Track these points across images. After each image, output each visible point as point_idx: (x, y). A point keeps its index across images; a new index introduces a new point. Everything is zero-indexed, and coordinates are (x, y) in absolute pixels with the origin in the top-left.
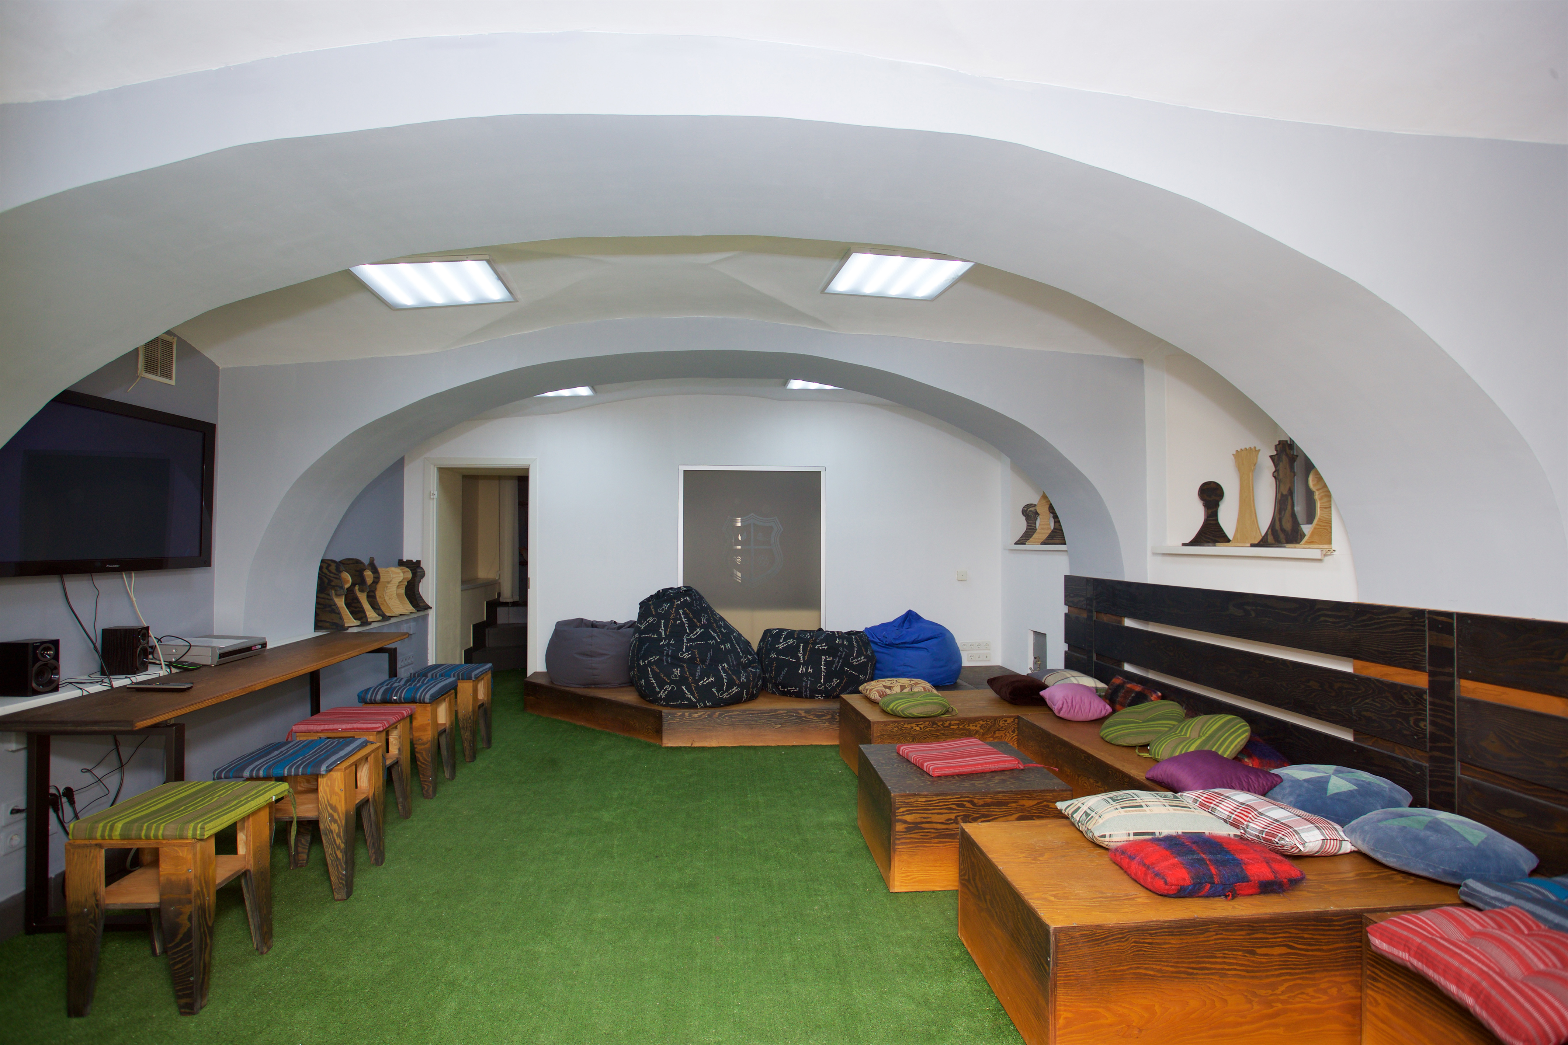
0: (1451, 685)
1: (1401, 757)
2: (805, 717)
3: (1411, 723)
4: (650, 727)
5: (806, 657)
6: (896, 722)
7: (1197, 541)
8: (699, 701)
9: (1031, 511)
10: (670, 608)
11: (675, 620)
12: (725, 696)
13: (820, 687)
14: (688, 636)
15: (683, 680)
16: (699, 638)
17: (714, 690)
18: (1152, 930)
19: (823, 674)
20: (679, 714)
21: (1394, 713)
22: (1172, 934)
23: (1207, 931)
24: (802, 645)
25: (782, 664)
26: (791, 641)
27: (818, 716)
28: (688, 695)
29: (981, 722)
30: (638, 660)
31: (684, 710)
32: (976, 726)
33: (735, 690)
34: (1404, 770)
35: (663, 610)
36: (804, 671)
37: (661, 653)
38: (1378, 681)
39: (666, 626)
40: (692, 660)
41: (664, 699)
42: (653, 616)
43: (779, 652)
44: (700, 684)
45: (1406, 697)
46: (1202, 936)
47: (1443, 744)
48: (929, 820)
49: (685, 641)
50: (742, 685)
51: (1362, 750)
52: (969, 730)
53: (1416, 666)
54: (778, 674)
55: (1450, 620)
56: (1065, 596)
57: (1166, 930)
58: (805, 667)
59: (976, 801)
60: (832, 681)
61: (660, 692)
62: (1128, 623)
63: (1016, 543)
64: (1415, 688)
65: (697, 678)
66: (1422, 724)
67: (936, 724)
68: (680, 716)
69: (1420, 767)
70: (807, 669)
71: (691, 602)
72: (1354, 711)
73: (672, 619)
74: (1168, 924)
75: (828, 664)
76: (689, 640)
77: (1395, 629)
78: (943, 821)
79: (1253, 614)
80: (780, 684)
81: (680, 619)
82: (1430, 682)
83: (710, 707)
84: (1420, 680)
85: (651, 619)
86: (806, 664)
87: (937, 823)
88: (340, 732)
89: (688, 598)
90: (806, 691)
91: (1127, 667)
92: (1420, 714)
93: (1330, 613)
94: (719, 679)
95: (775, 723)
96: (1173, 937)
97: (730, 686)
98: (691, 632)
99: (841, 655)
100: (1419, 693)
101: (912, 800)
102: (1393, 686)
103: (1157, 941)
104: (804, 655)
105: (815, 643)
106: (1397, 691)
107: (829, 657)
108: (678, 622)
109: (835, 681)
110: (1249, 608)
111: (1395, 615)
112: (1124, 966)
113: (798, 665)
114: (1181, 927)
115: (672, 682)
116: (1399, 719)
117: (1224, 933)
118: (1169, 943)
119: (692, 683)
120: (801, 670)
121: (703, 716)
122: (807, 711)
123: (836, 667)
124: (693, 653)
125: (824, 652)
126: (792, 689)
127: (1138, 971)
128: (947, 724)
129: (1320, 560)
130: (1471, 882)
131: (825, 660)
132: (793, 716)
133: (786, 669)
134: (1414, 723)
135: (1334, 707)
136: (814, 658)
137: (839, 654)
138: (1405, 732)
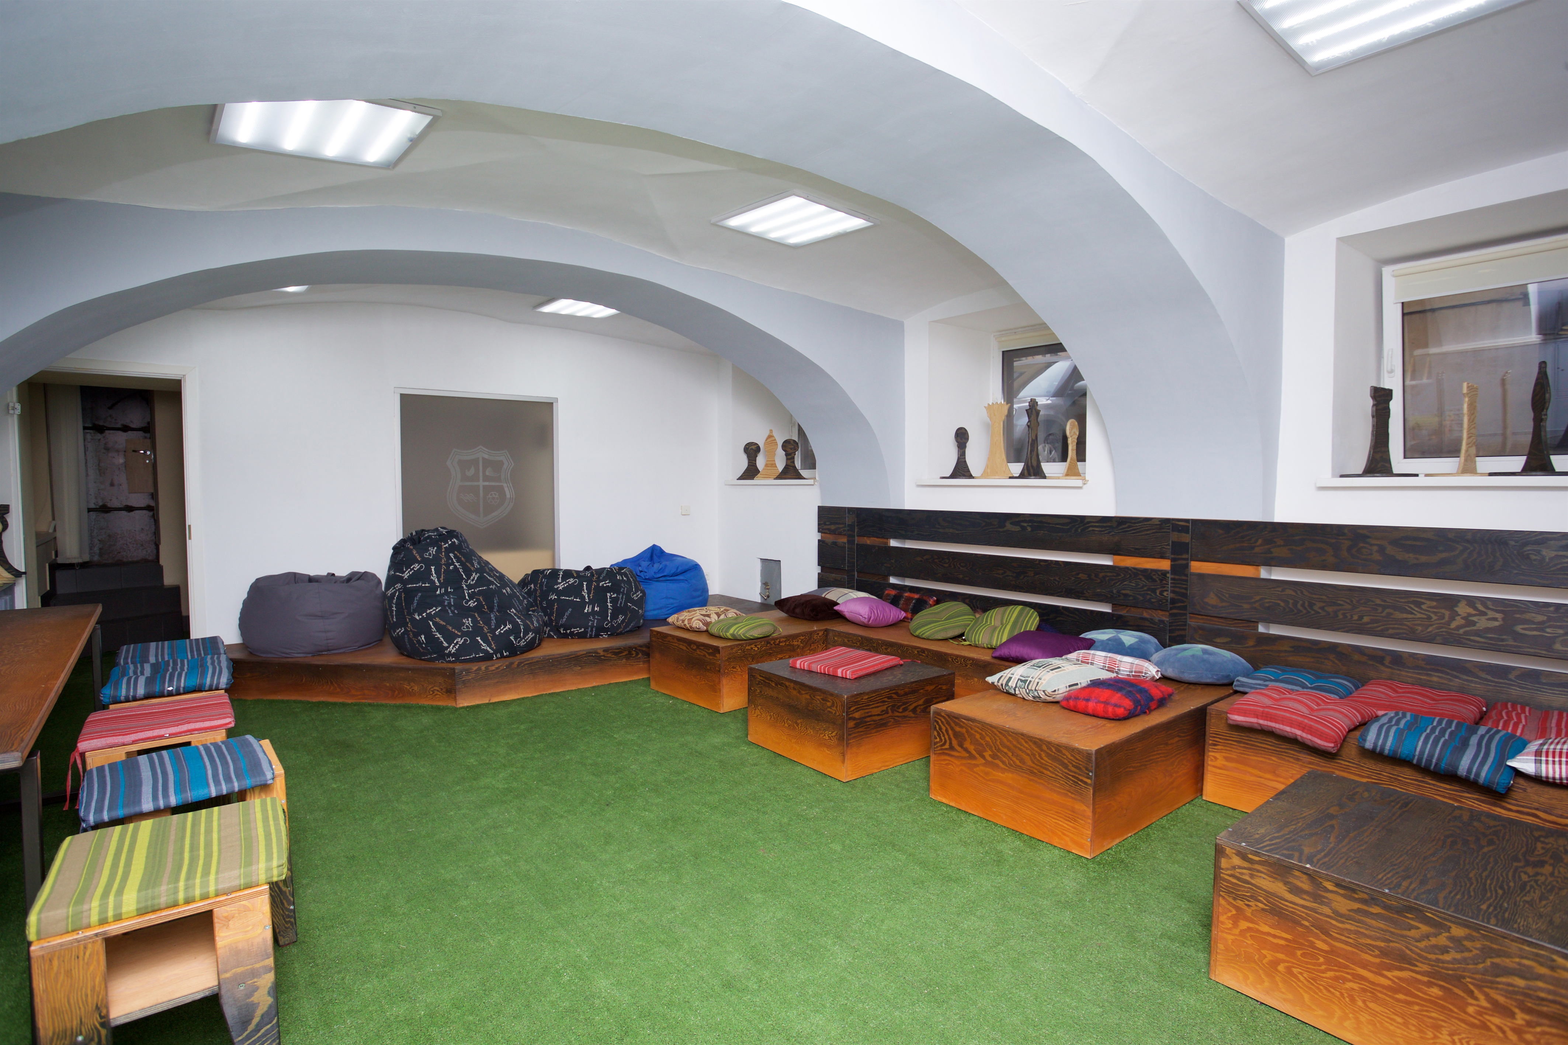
0: (1187, 566)
1: (1148, 617)
2: (604, 656)
3: (1158, 594)
4: (437, 688)
5: (591, 595)
6: (739, 645)
7: (954, 476)
8: (495, 652)
9: (752, 449)
10: (439, 552)
11: (448, 565)
12: (522, 643)
13: (606, 625)
14: (466, 582)
16: (477, 584)
17: (512, 638)
19: (610, 611)
20: (475, 668)
21: (1145, 588)
22: (1139, 740)
24: (585, 583)
25: (563, 606)
26: (571, 581)
27: (616, 654)
28: (484, 646)
29: (802, 638)
30: (411, 614)
31: (480, 663)
33: (531, 635)
34: (1152, 625)
35: (430, 555)
36: (590, 610)
37: (441, 603)
38: (1134, 568)
39: (438, 572)
40: (478, 608)
41: (453, 655)
42: (419, 563)
43: (559, 593)
44: (497, 633)
45: (1154, 577)
47: (1180, 604)
48: (870, 714)
49: (465, 588)
51: (1120, 617)
52: (793, 645)
53: (1162, 557)
54: (560, 615)
55: (1188, 524)
56: (819, 525)
57: (1137, 738)
58: (591, 607)
59: (899, 692)
60: (618, 618)
61: (449, 647)
62: (893, 543)
63: (739, 479)
64: (1162, 570)
65: (493, 627)
66: (1165, 594)
67: (770, 643)
68: (476, 670)
69: (1162, 621)
70: (593, 608)
71: (460, 545)
72: (1115, 591)
73: (444, 564)
74: (1139, 734)
75: (613, 601)
76: (469, 587)
77: (1148, 532)
78: (879, 713)
79: (1029, 529)
80: (562, 626)
81: (453, 563)
82: (1171, 565)
83: (507, 657)
84: (1165, 565)
85: (416, 566)
86: (592, 602)
87: (875, 715)
88: (168, 738)
89: (455, 540)
90: (592, 631)
91: (893, 580)
92: (1164, 587)
93: (1097, 524)
94: (516, 626)
96: (1140, 743)
97: (526, 634)
98: (468, 578)
99: (624, 591)
100: (1164, 573)
101: (859, 699)
102: (1145, 571)
103: (1134, 747)
104: (589, 594)
105: (598, 581)
106: (1148, 574)
107: (614, 594)
108: (451, 567)
109: (621, 618)
110: (1025, 525)
111: (1148, 523)
113: (583, 604)
114: (1143, 735)
116: (1149, 592)
118: (1138, 747)
119: (488, 632)
120: (587, 609)
121: (501, 668)
122: (606, 650)
123: (621, 603)
124: (477, 600)
125: (608, 589)
126: (575, 630)
127: (1127, 770)
128: (777, 642)
129: (1080, 488)
130: (1240, 678)
131: (610, 597)
132: (592, 656)
133: (570, 610)
134: (1160, 594)
135: (1099, 590)
136: (599, 596)
137: (621, 591)
138: (1153, 600)
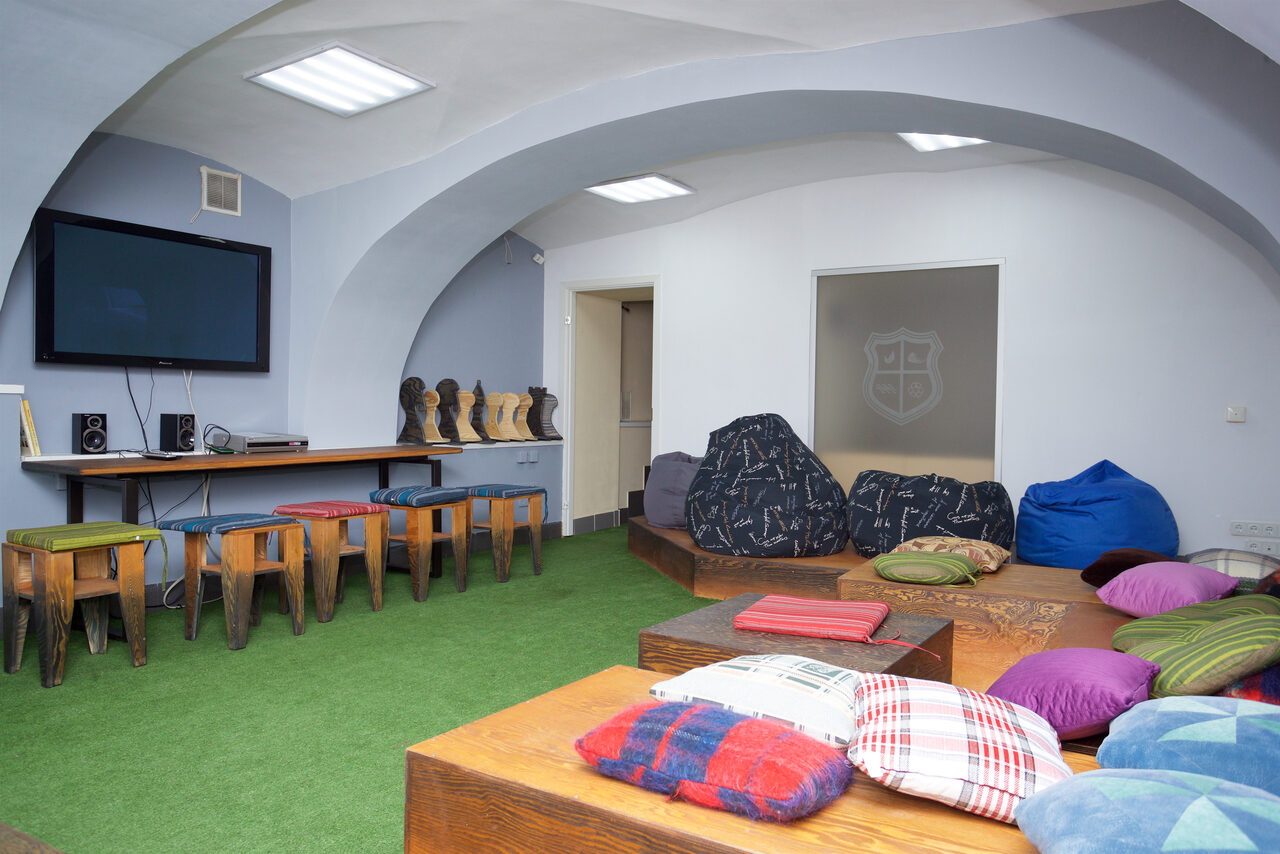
5: (885, 506)
10: (734, 437)
11: (736, 451)
12: (766, 544)
14: (745, 470)
15: (718, 520)
16: (757, 474)
17: (751, 535)
18: (514, 795)
19: (903, 531)
20: (712, 560)
22: (537, 810)
23: (584, 823)
24: (884, 489)
26: (873, 486)
28: (723, 538)
31: (719, 556)
32: (999, 608)
33: (780, 538)
36: (880, 525)
37: (708, 487)
39: (724, 457)
41: (701, 541)
42: (715, 446)
44: (736, 525)
46: (577, 828)
49: (739, 475)
50: (792, 534)
57: (531, 802)
58: (882, 520)
61: (697, 532)
68: (714, 562)
71: (762, 432)
73: (733, 450)
74: (534, 794)
75: (910, 517)
76: (743, 476)
81: (742, 450)
83: (748, 555)
85: (713, 449)
86: (884, 515)
89: (758, 426)
95: (822, 585)
96: (540, 816)
98: (751, 466)
99: (933, 508)
101: (662, 645)
103: (522, 814)
112: (481, 833)
114: (550, 805)
115: (709, 521)
117: (608, 835)
118: (535, 823)
119: (727, 524)
120: (876, 522)
124: (741, 490)
125: (908, 502)
127: (497, 847)
128: (950, 597)
137: (930, 507)
